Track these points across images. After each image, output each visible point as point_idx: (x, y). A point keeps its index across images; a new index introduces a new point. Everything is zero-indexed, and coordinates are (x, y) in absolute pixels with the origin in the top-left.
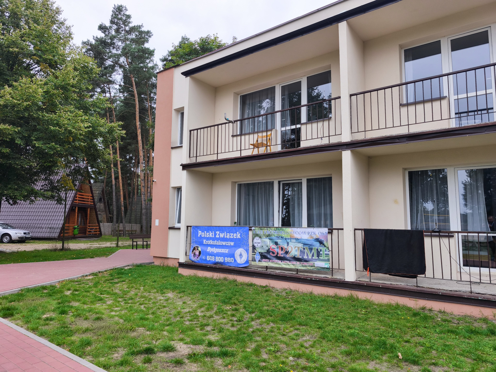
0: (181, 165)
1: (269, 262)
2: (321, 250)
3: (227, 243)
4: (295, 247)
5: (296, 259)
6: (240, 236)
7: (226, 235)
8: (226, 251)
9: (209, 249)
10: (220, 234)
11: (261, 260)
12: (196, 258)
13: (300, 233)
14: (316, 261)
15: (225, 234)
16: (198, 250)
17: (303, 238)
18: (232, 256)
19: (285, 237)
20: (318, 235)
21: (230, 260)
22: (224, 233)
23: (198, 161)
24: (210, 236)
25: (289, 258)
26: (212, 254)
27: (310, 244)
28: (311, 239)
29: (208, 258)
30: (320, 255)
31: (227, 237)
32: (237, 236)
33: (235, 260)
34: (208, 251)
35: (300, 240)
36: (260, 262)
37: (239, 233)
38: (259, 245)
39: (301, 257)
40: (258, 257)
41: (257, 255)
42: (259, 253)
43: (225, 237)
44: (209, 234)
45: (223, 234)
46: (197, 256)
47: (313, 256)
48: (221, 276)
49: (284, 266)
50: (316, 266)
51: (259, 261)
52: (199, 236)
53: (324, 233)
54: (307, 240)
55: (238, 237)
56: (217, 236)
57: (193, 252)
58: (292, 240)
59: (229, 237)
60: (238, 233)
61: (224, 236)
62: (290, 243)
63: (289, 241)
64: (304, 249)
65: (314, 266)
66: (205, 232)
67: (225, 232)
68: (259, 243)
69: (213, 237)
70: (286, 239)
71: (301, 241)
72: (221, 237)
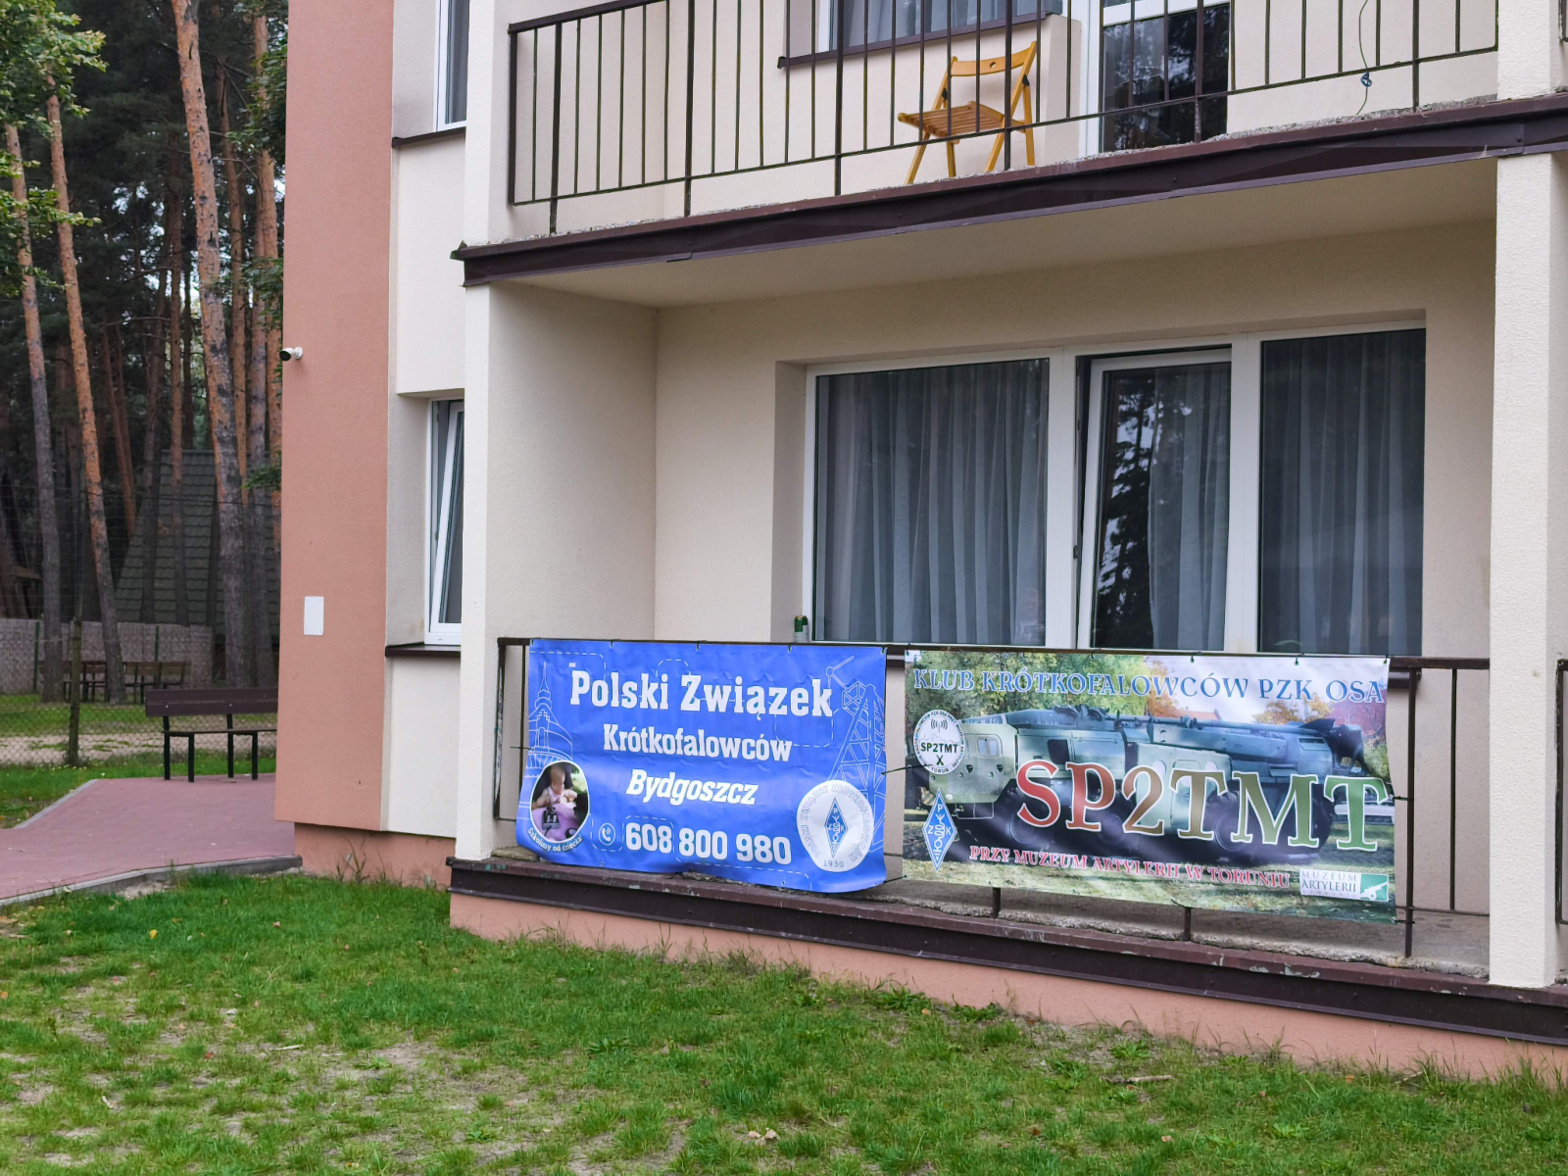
0: (456, 255)
1: (1012, 862)
2: (1340, 795)
3: (750, 749)
4: (1178, 774)
5: (1177, 846)
6: (834, 702)
7: (746, 698)
8: (742, 794)
9: (640, 784)
10: (708, 689)
11: (960, 852)
12: (559, 833)
13: (1210, 687)
14: (1307, 862)
15: (739, 690)
16: (568, 784)
17: (1226, 719)
18: (784, 823)
19: (1112, 714)
20: (1327, 700)
21: (766, 848)
22: (734, 684)
23: (562, 229)
24: (644, 705)
25: (1135, 844)
26: (656, 814)
27: (1274, 753)
28: (1281, 725)
29: (630, 835)
30: (1336, 826)
31: (751, 710)
32: (811, 705)
33: (800, 852)
34: (631, 791)
35: (1206, 730)
36: (953, 865)
37: (823, 687)
38: (950, 759)
39: (1211, 836)
40: (941, 835)
41: (935, 821)
42: (951, 807)
43: (739, 709)
44: (638, 693)
45: (727, 689)
46: (565, 826)
47: (1288, 828)
48: (716, 944)
49: (1106, 891)
50: (1304, 891)
51: (949, 857)
52: (575, 701)
53: (1366, 687)
54: (1254, 730)
55: (816, 713)
56: (689, 705)
57: (541, 801)
58: (1157, 729)
59: (761, 710)
60: (816, 683)
61: (731, 705)
62: (1145, 752)
63: (1137, 735)
64: (1233, 786)
65: (1296, 893)
66: (615, 676)
67: (739, 680)
68: (948, 748)
69: (664, 705)
70: (1118, 724)
71: (1216, 737)
72: (711, 708)
